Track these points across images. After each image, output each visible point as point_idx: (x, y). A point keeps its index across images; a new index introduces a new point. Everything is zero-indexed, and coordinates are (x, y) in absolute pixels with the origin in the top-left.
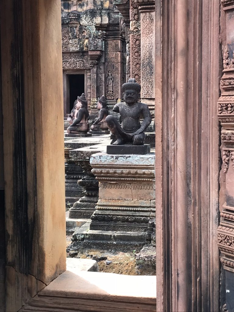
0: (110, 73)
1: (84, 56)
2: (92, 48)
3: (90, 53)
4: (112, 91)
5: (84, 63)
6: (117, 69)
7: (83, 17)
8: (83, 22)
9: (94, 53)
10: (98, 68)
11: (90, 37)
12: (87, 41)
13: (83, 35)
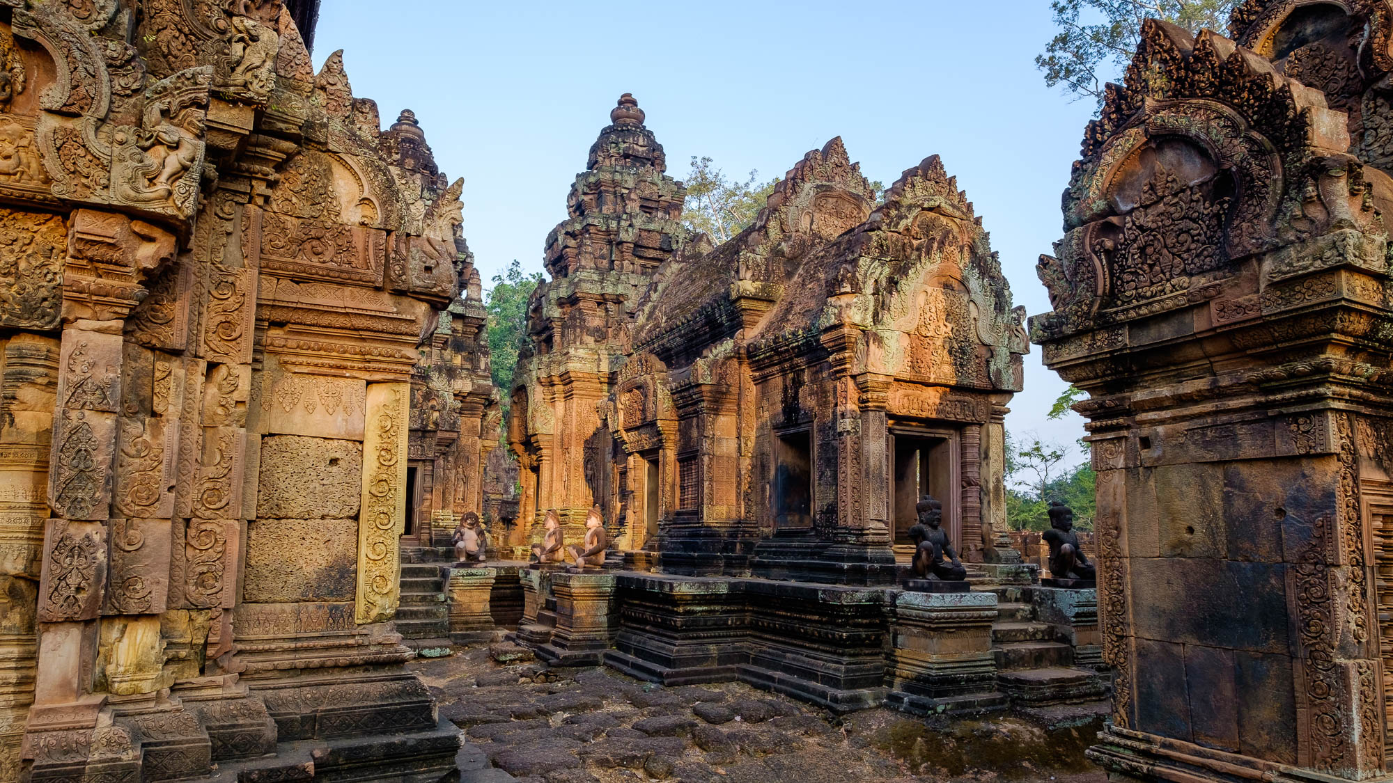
0: (460, 470)
1: (425, 437)
2: (447, 427)
3: (439, 434)
4: (463, 500)
5: (423, 450)
6: (474, 464)
7: (434, 375)
8: (434, 384)
9: (447, 435)
10: (446, 460)
11: (444, 408)
12: (436, 414)
13: (430, 404)
